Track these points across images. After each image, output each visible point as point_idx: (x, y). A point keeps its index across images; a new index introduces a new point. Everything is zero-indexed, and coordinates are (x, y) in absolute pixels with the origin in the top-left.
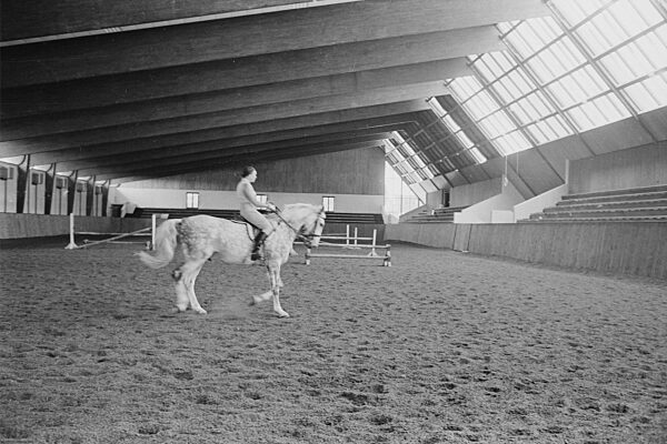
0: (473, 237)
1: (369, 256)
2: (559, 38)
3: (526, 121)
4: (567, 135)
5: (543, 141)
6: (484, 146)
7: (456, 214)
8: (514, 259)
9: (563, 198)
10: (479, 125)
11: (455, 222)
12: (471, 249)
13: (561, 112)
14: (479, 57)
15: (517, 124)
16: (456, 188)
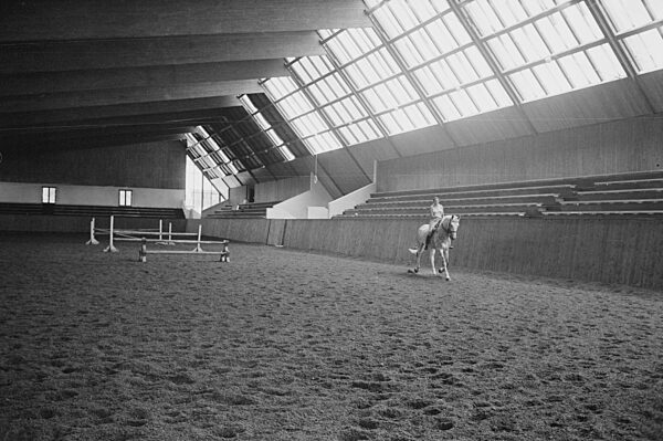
0: (288, 232)
1: (194, 251)
2: (378, 49)
3: (338, 123)
4: (375, 137)
5: (353, 142)
6: (294, 144)
7: (268, 209)
8: (334, 253)
9: (372, 196)
10: (291, 125)
11: (268, 217)
12: (287, 244)
13: (373, 116)
14: (297, 59)
15: (329, 125)
16: (262, 185)
